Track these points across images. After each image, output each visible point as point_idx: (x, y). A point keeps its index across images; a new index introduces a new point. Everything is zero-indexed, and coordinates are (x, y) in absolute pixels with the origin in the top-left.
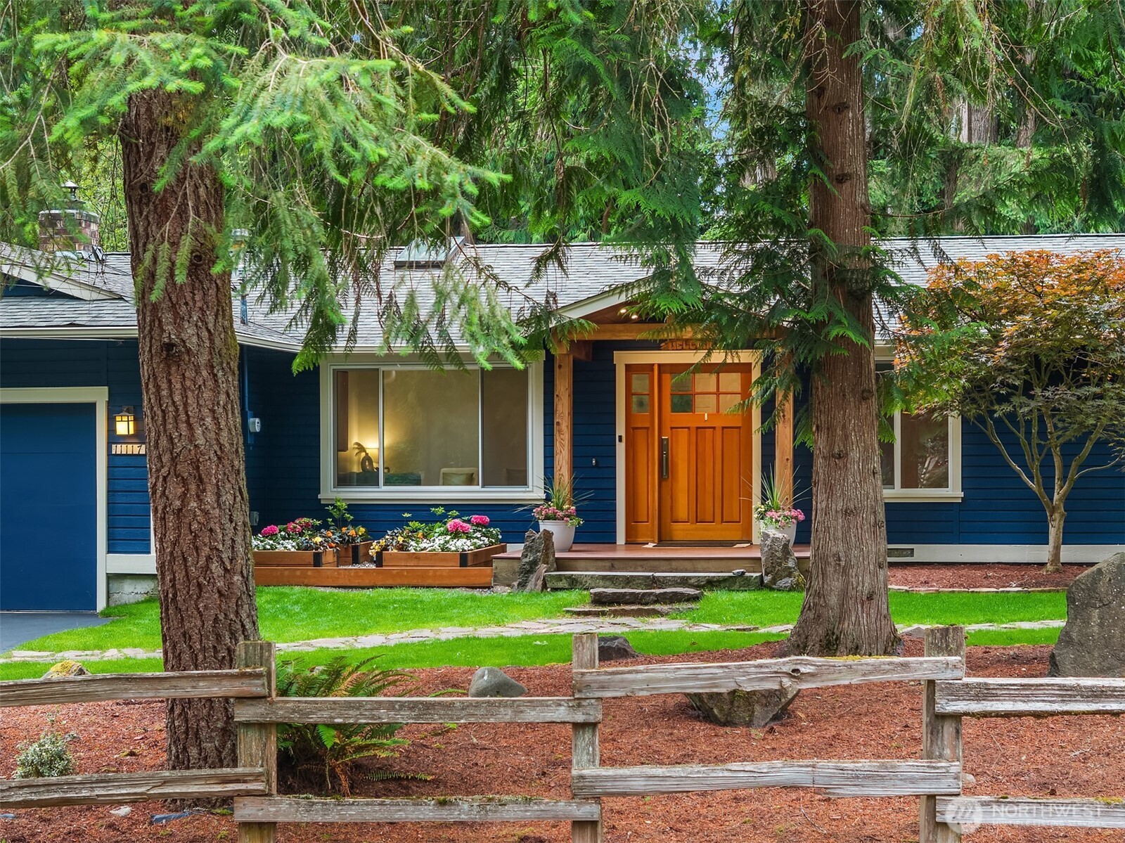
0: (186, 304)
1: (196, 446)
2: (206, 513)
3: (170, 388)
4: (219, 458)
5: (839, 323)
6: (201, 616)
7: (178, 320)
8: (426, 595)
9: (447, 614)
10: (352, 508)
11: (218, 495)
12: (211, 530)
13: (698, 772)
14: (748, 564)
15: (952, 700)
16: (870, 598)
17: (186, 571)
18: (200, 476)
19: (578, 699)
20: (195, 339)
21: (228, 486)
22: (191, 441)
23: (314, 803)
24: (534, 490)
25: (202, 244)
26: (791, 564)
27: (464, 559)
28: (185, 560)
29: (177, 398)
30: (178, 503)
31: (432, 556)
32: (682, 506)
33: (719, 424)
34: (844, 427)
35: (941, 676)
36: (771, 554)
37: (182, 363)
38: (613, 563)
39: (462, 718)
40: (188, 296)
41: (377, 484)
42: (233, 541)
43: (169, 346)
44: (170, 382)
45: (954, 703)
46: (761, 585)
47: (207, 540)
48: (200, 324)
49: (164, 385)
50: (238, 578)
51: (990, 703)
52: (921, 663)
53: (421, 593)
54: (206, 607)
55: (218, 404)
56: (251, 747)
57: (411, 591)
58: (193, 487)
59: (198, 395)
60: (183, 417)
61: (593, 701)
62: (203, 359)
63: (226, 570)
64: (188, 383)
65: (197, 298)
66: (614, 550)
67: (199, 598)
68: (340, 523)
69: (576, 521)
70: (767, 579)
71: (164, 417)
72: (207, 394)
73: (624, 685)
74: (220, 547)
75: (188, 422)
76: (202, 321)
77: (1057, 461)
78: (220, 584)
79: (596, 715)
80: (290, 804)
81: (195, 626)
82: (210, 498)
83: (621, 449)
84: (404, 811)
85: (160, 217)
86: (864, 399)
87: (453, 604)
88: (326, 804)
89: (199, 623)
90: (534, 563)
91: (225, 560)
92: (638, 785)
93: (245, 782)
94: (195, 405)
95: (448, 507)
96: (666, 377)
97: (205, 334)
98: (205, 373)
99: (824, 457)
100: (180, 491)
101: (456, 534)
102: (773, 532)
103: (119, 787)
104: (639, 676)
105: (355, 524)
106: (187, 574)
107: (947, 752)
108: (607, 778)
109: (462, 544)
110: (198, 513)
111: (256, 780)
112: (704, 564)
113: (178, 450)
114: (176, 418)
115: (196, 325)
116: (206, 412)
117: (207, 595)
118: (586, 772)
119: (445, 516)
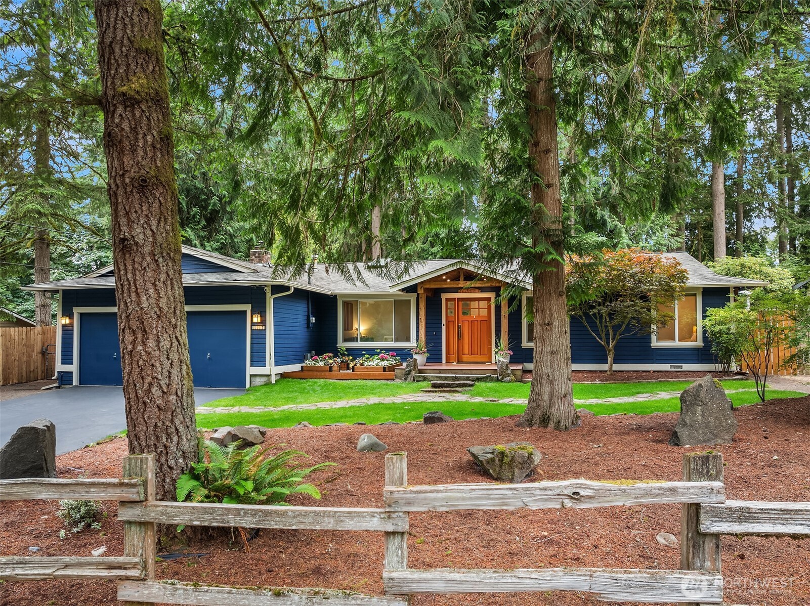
0: (136, 212)
1: (142, 308)
2: (149, 354)
3: (126, 269)
4: (159, 317)
5: (551, 253)
6: (146, 423)
7: (130, 223)
8: (369, 383)
9: (374, 391)
10: (347, 350)
11: (158, 342)
12: (153, 365)
13: (490, 578)
14: (492, 372)
15: (716, 522)
16: (565, 396)
17: (136, 393)
18: (144, 328)
19: (388, 512)
20: (141, 236)
21: (166, 335)
22: (138, 305)
23: (177, 589)
24: (413, 343)
25: (148, 172)
26: (509, 372)
27: (384, 369)
28: (135, 385)
29: (130, 276)
30: (130, 347)
31: (373, 368)
32: (466, 350)
33: (479, 319)
34: (550, 310)
35: (706, 500)
36: (502, 368)
37: (132, 252)
38: (440, 371)
39: (293, 525)
40: (137, 207)
41: (357, 341)
42: (170, 373)
43: (124, 240)
44: (125, 265)
45: (718, 524)
46: (498, 380)
47: (149, 372)
48: (145, 226)
49: (122, 268)
50: (173, 398)
51: (751, 525)
52: (688, 488)
53: (367, 382)
54: (149, 417)
55: (159, 280)
56: (133, 539)
57: (364, 381)
58: (140, 336)
59: (144, 274)
60: (133, 289)
61: (401, 514)
62: (147, 249)
63: (163, 392)
64: (136, 266)
65: (144, 208)
66: (441, 365)
67: (144, 411)
68: (344, 355)
69: (427, 355)
70: (500, 378)
71: (122, 289)
72: (150, 274)
73: (427, 502)
74: (160, 377)
75: (136, 291)
76: (147, 224)
77: (611, 332)
78: (159, 402)
79: (404, 526)
80: (159, 588)
81: (142, 430)
82: (151, 343)
83: (444, 328)
84: (248, 599)
85: (119, 153)
86: (561, 295)
87: (379, 387)
88: (186, 590)
89: (144, 428)
90: (410, 371)
91: (162, 385)
92: (439, 587)
93: (125, 569)
94: (141, 281)
95: (381, 350)
96: (461, 303)
97: (149, 233)
98: (148, 259)
99: (540, 325)
100: (131, 338)
101: (382, 359)
102: (502, 360)
103: (34, 568)
104: (440, 495)
105: (348, 355)
106: (137, 396)
107: (708, 564)
108: (413, 581)
109: (385, 363)
110: (143, 353)
111: (134, 568)
112: (475, 371)
113: (129, 311)
114: (129, 289)
115: (143, 226)
116: (149, 285)
117: (150, 409)
118: (394, 575)
119: (380, 353)
